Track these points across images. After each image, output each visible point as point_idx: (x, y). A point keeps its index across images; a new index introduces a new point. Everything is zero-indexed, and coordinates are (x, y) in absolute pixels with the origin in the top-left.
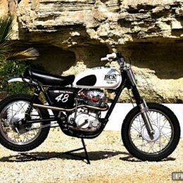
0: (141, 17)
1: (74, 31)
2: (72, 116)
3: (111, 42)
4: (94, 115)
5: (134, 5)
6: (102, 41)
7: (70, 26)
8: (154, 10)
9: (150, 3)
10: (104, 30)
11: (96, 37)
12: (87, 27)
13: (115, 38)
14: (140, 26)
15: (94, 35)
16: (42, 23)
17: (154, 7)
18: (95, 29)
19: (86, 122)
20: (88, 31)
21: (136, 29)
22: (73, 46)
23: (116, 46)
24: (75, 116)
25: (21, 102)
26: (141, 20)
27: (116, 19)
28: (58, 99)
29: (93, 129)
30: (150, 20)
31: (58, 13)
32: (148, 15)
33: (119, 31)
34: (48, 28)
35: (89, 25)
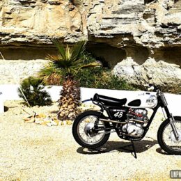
0: (170, 31)
1: (125, 37)
2: (125, 126)
3: (150, 46)
4: (139, 125)
5: (166, 23)
6: (144, 45)
7: (123, 34)
8: (179, 27)
9: (176, 22)
10: (145, 38)
11: (140, 43)
12: (134, 35)
13: (153, 43)
14: (170, 37)
15: (138, 41)
16: (104, 32)
17: (179, 25)
18: (140, 37)
19: (134, 130)
20: (134, 38)
21: (167, 39)
22: (124, 47)
23: (153, 49)
24: (127, 127)
25: (91, 116)
26: (170, 33)
27: (153, 31)
28: (116, 115)
29: (139, 135)
30: (176, 33)
31: (114, 25)
32: (175, 30)
33: (156, 39)
34: (107, 35)
35: (135, 34)
